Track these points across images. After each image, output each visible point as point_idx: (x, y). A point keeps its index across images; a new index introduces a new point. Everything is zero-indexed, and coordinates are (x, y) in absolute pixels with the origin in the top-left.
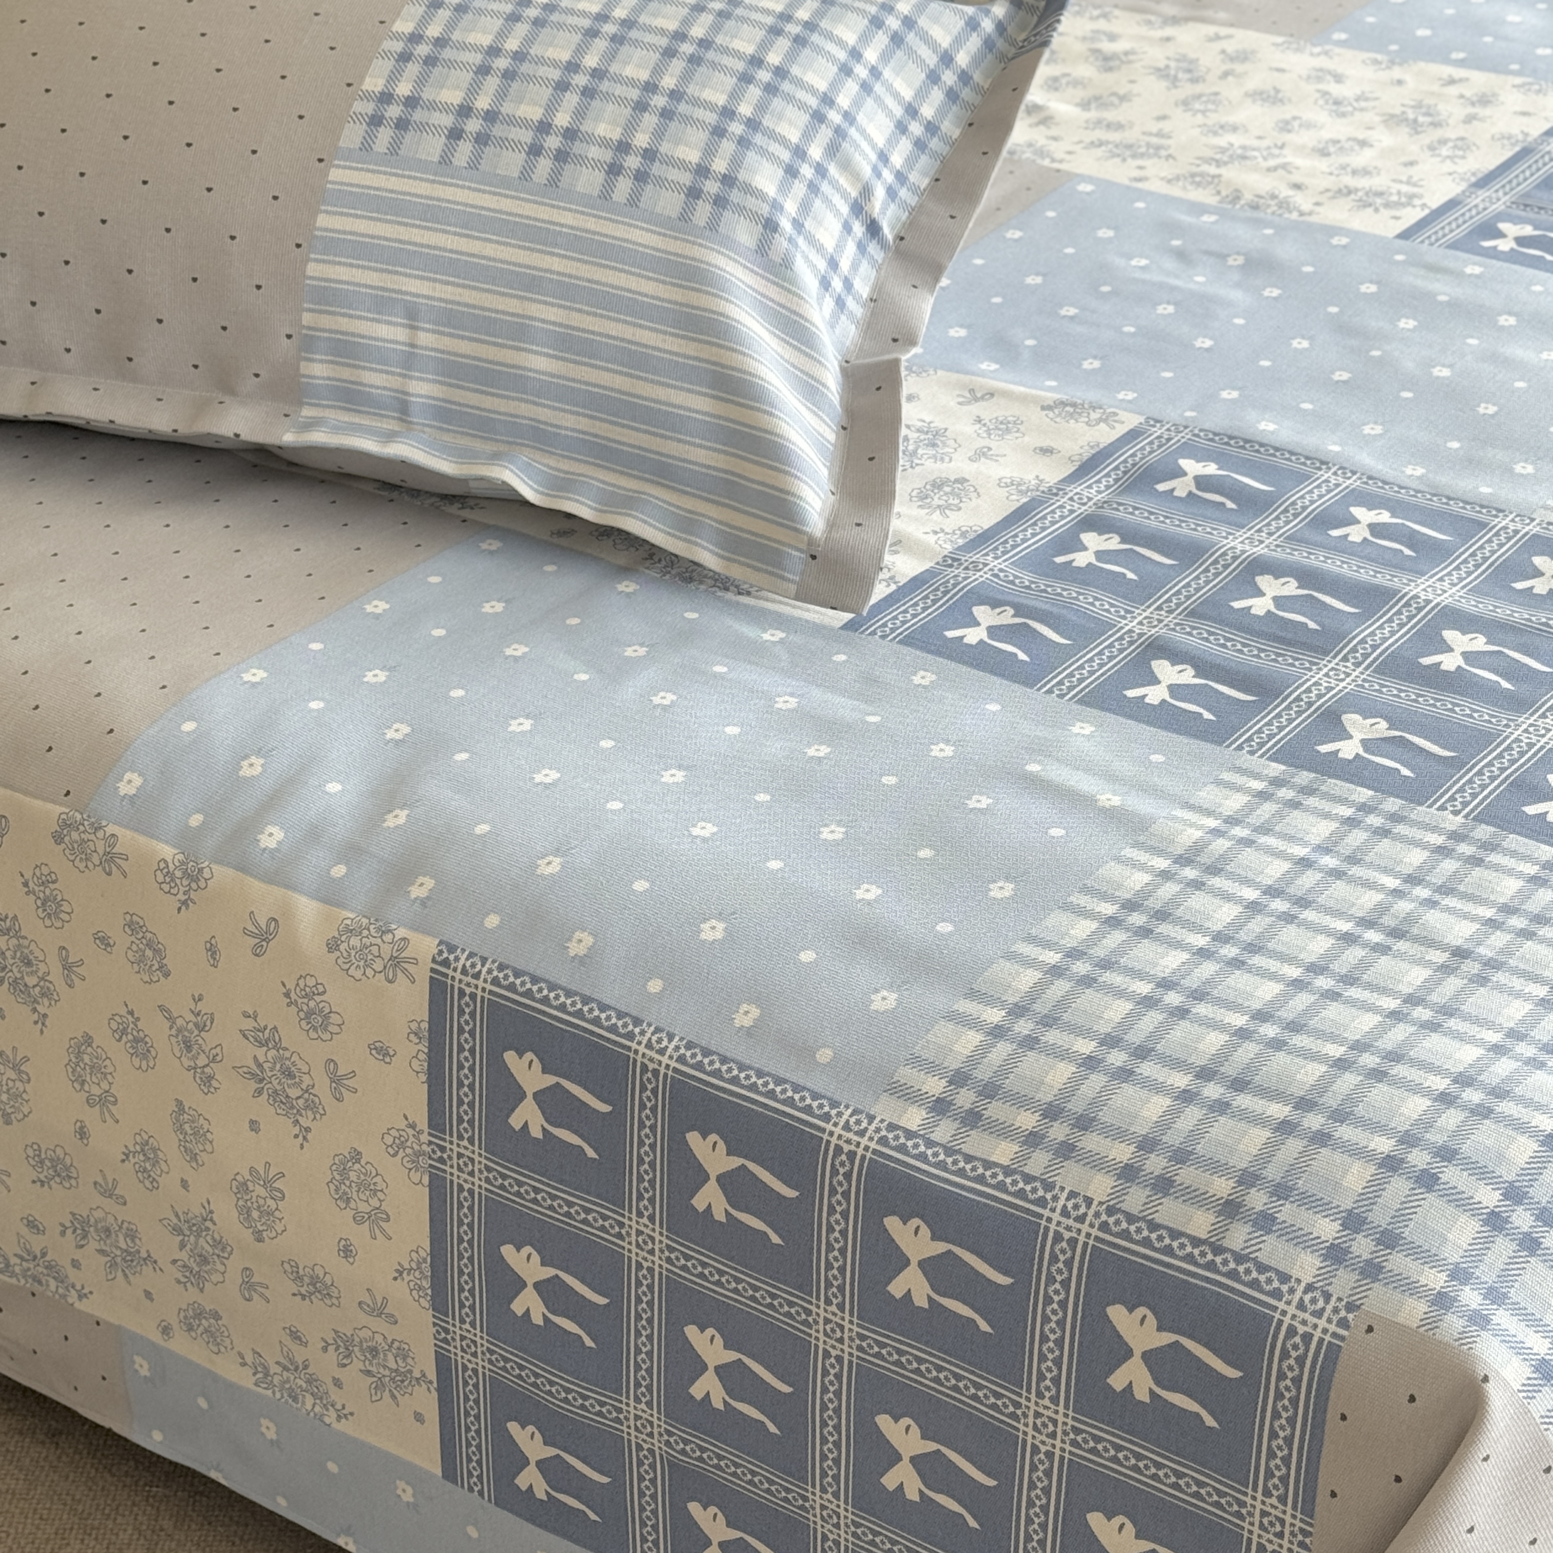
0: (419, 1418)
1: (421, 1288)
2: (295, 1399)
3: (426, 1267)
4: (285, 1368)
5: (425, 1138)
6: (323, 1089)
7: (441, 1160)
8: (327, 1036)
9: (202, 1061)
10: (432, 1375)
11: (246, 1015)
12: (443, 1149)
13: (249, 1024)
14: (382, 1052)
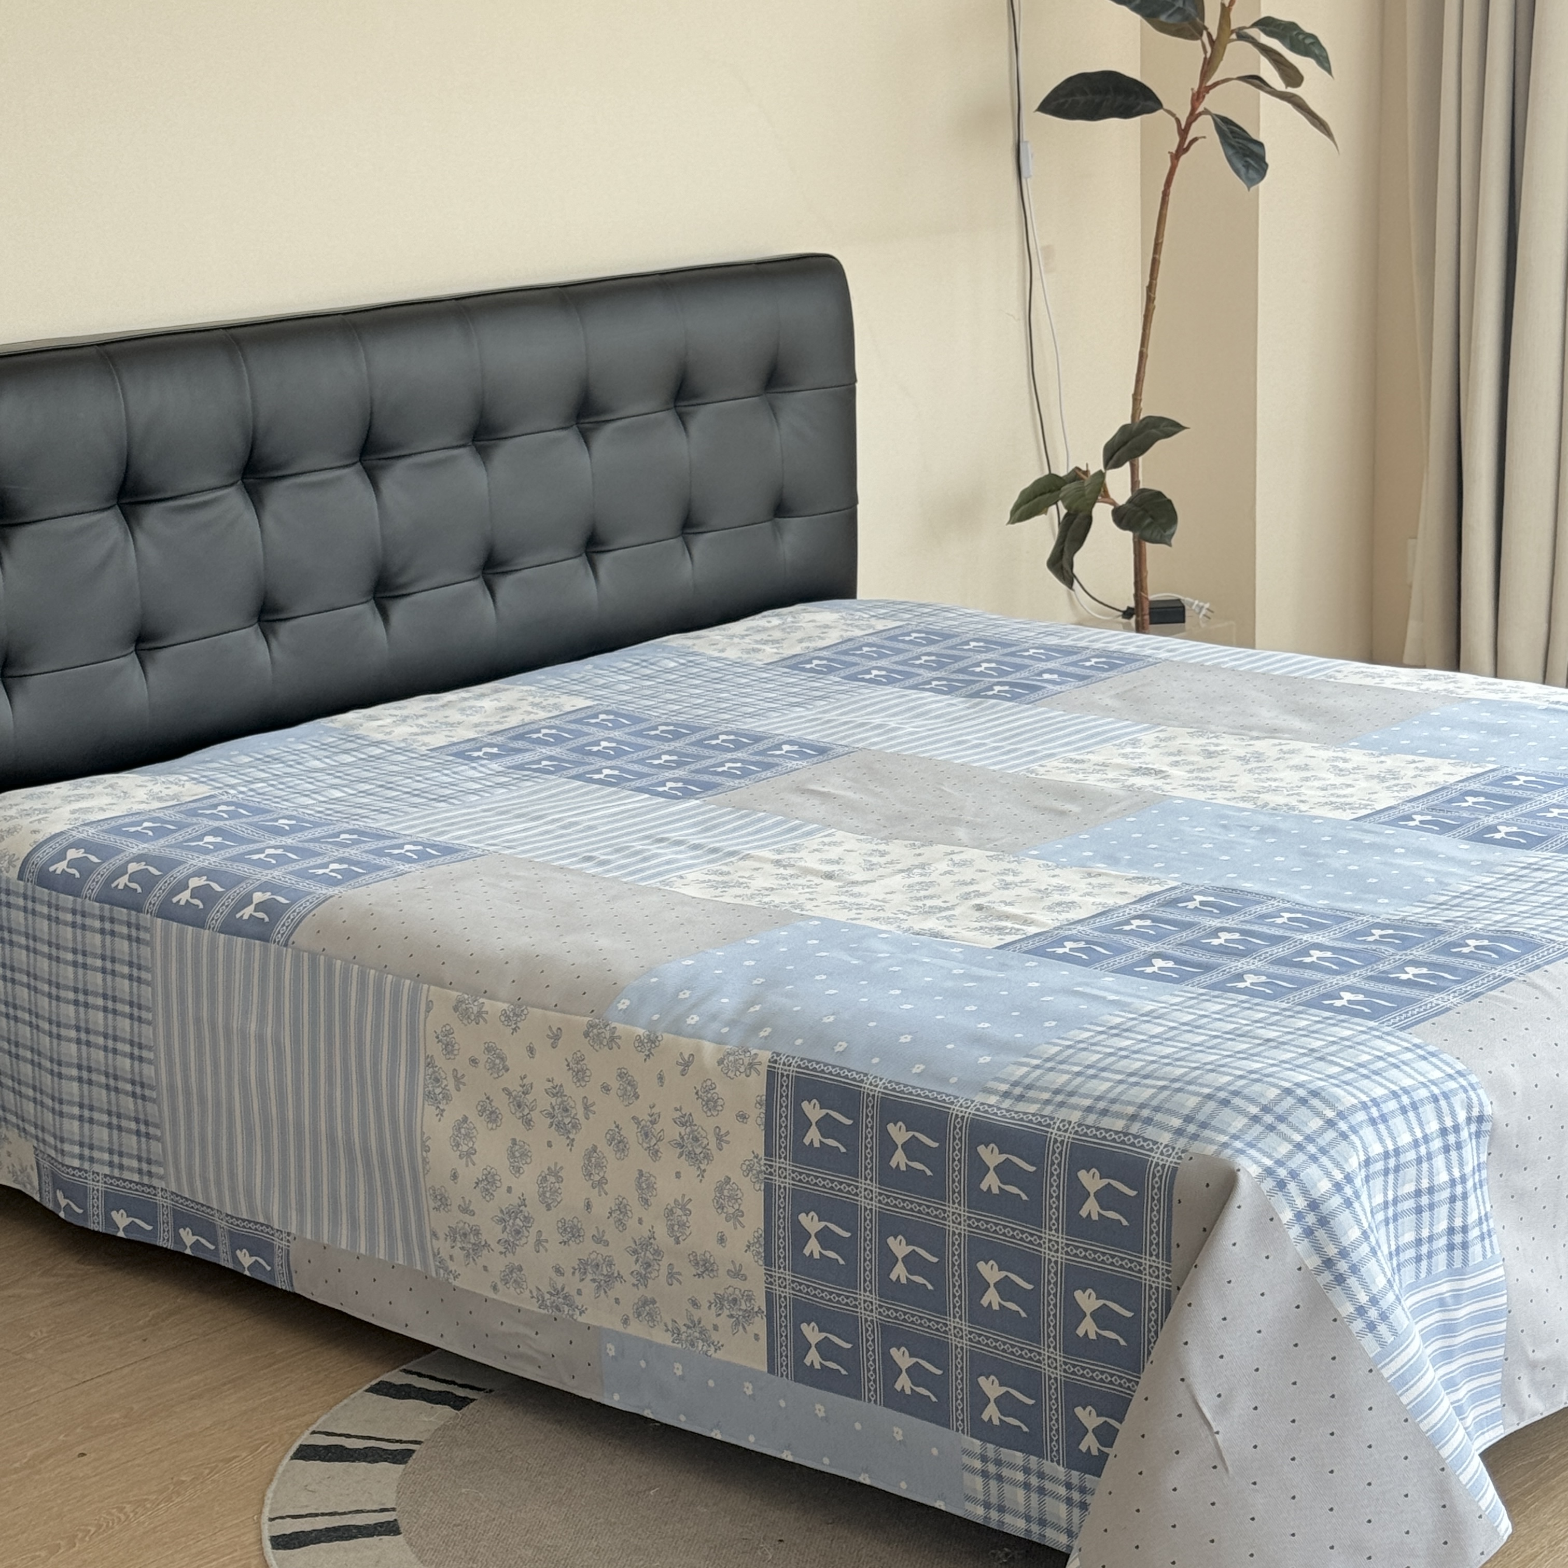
0: (757, 1337)
1: (759, 1253)
2: (693, 1345)
3: (762, 1241)
4: (688, 1327)
5: (763, 1162)
6: (713, 1146)
7: (771, 1174)
8: (715, 1113)
9: (654, 1141)
10: (764, 1309)
11: (676, 1109)
12: (771, 1166)
13: (678, 1114)
14: (743, 1117)
